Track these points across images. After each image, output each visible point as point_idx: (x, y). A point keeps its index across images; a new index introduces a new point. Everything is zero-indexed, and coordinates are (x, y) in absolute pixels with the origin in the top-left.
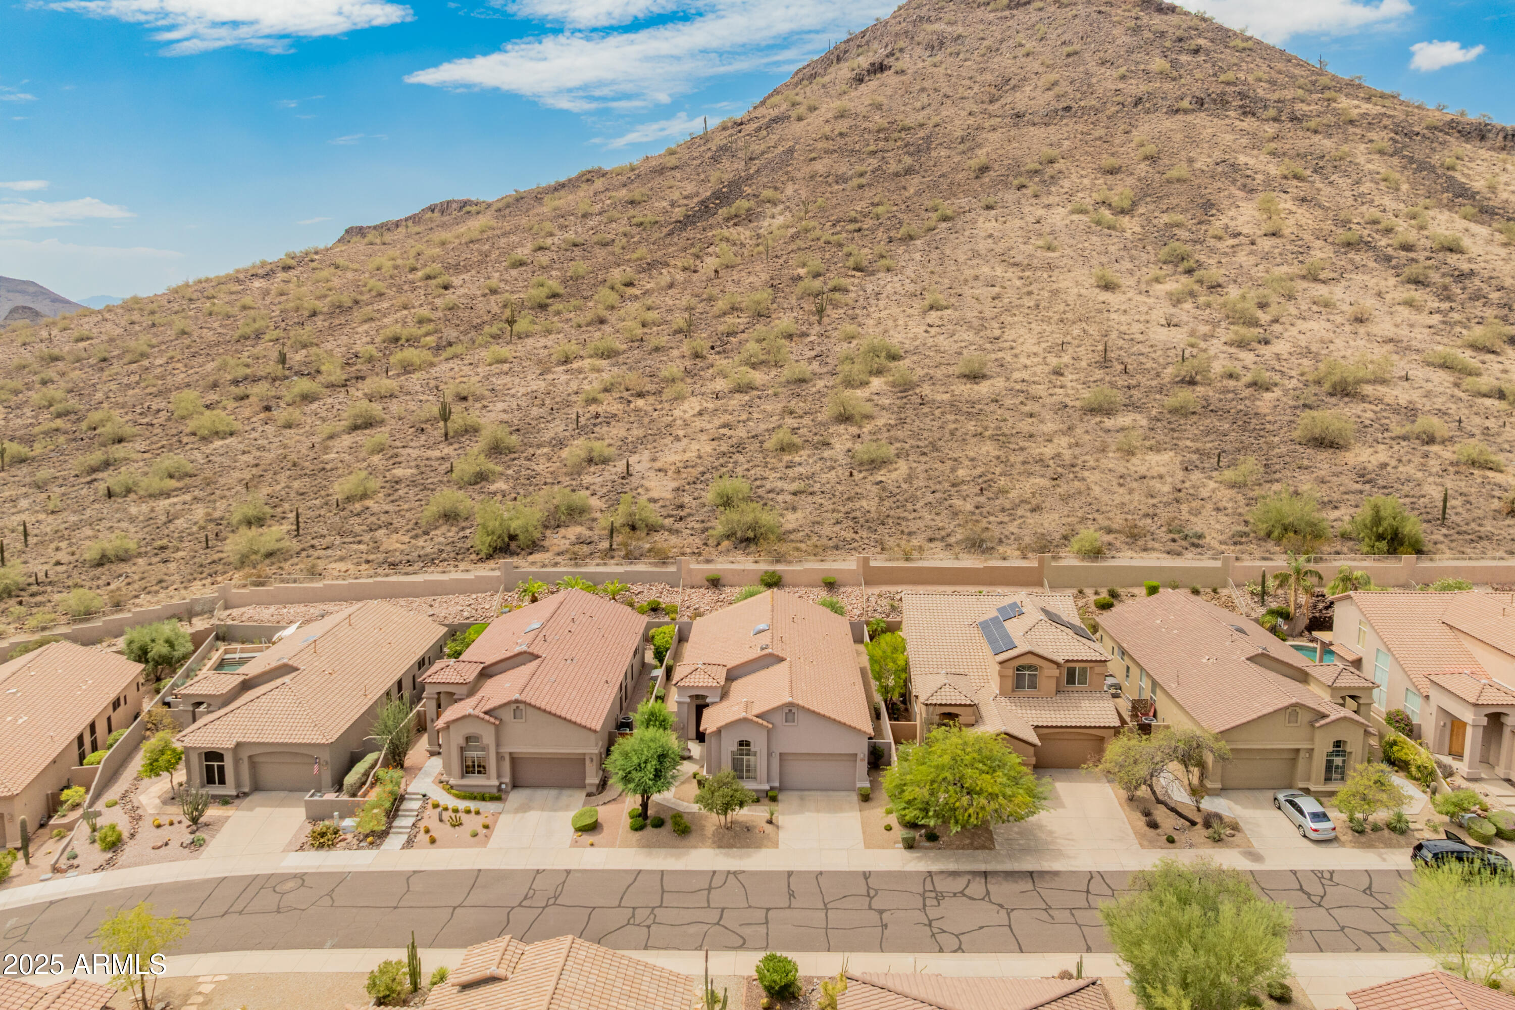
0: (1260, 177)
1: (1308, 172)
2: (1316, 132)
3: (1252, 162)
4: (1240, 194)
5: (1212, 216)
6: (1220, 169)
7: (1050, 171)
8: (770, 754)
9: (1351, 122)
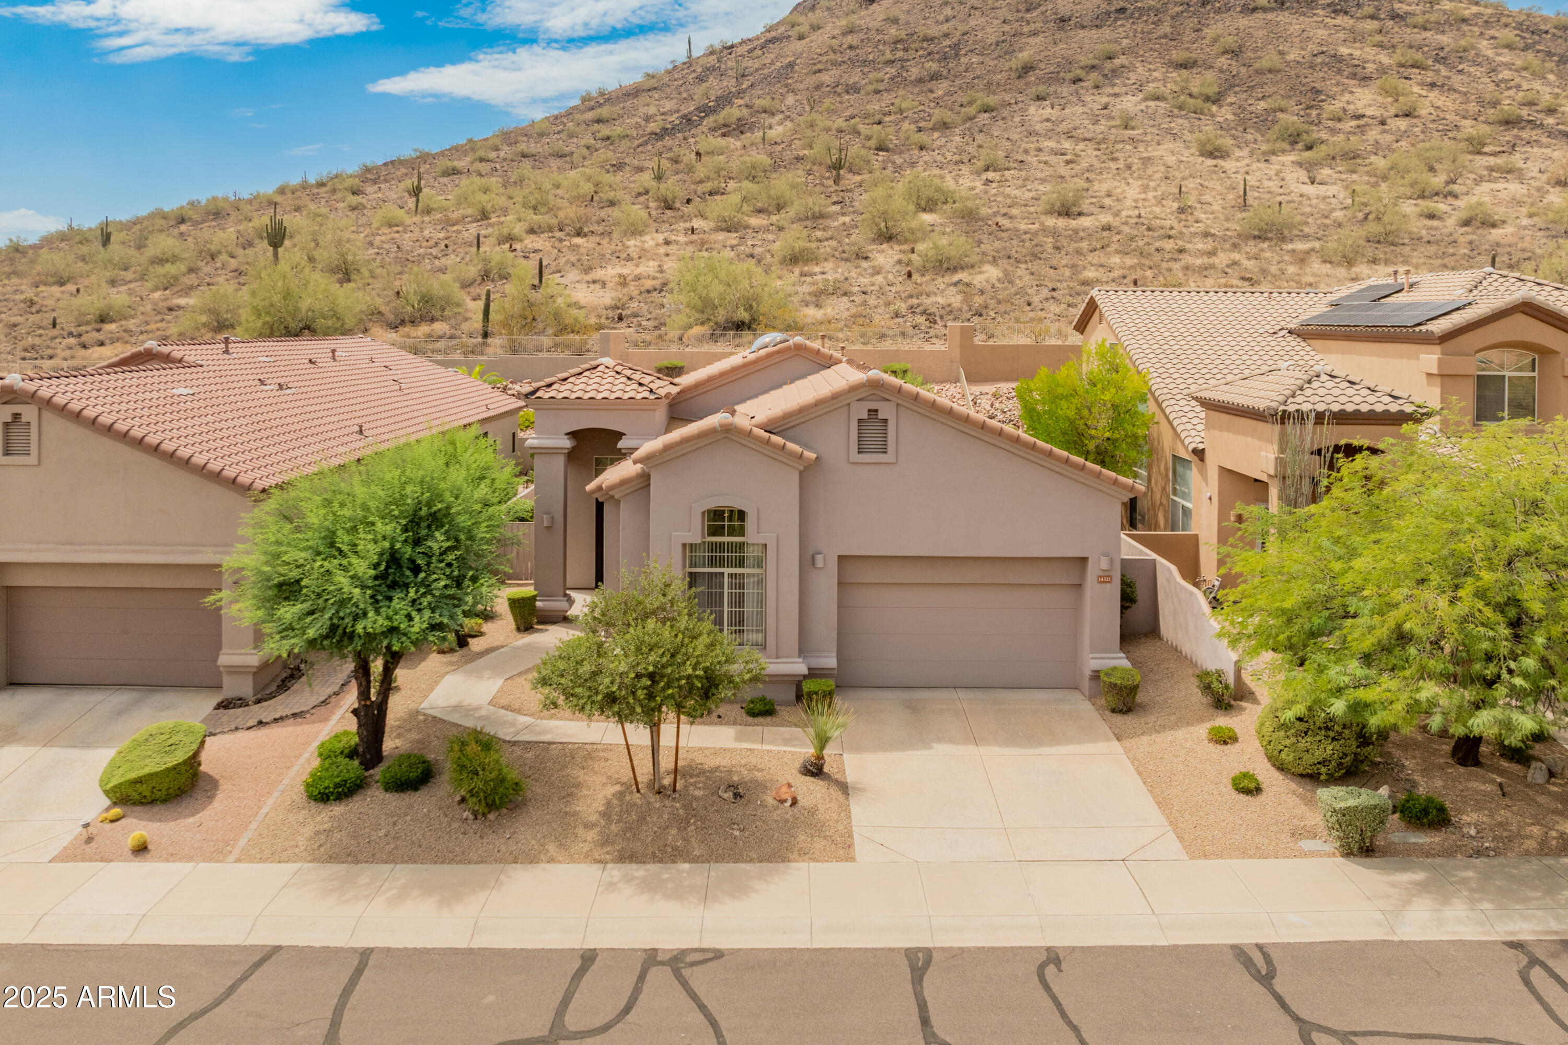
0: (1371, 67)
1: (1430, 62)
2: (1425, 29)
3: (1357, 53)
4: (1353, 82)
5: (1323, 101)
6: (1319, 60)
7: (1108, 65)
8: (807, 561)
9: (1464, 20)
